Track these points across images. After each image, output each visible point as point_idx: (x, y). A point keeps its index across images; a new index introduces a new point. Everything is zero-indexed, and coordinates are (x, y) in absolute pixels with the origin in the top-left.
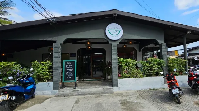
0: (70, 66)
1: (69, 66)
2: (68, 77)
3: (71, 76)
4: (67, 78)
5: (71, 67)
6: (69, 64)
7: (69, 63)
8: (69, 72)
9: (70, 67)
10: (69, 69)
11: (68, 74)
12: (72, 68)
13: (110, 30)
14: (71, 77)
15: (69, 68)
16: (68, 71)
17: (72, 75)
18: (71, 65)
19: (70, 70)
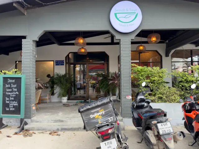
0: (13, 86)
1: (11, 85)
2: (8, 107)
3: (14, 107)
4: (7, 109)
5: (15, 88)
6: (10, 83)
7: (10, 81)
8: (11, 99)
9: (12, 88)
10: (10, 92)
11: (8, 102)
12: (16, 90)
13: (117, 14)
14: (13, 109)
15: (11, 90)
16: (9, 96)
17: (16, 104)
18: (14, 84)
19: (13, 94)
